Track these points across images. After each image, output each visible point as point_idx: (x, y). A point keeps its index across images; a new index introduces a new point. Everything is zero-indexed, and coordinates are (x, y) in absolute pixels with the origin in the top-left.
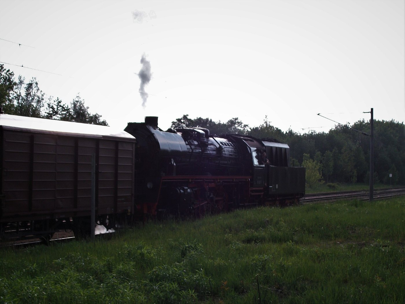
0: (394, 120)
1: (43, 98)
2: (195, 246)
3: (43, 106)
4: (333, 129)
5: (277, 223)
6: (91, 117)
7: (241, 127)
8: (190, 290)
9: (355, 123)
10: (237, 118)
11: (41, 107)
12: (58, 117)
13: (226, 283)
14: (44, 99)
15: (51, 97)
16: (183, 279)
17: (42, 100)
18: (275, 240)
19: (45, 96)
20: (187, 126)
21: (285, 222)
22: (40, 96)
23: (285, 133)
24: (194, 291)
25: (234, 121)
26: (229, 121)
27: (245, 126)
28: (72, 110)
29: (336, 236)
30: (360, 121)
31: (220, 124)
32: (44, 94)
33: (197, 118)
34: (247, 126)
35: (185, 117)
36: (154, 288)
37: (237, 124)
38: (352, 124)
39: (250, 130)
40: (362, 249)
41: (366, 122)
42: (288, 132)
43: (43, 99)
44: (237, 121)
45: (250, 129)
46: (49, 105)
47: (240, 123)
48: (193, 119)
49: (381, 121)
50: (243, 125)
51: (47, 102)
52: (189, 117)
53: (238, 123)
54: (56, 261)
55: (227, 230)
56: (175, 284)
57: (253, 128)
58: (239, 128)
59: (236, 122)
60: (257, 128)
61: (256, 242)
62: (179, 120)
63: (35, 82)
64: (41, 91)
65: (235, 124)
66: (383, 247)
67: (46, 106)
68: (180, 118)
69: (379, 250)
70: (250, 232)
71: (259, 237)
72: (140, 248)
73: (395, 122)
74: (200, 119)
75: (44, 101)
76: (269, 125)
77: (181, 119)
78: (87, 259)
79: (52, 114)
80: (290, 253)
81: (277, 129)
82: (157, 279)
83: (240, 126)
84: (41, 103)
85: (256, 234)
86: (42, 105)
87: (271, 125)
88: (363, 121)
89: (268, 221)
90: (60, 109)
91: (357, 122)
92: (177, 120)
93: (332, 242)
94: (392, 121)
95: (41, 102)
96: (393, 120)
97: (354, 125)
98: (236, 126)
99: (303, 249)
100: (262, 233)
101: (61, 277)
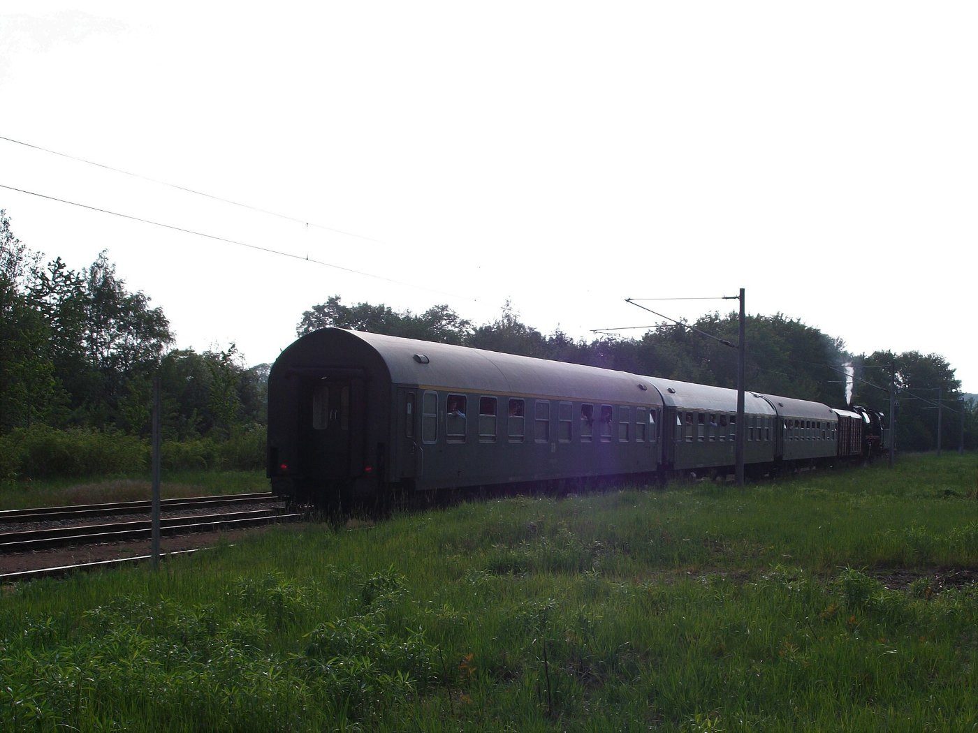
0: (782, 315)
1: (22, 255)
2: (393, 578)
3: (20, 275)
4: (651, 333)
5: (554, 532)
6: (129, 301)
7: (454, 325)
8: (399, 673)
9: (698, 321)
10: (447, 306)
11: (15, 276)
12: (55, 298)
13: (470, 657)
14: (24, 258)
15: (40, 254)
16: (379, 649)
17: (18, 261)
18: (556, 566)
19: (25, 252)
20: (336, 321)
21: (570, 528)
22: (15, 252)
23: (547, 339)
24: (408, 675)
25: (439, 312)
26: (427, 313)
27: (463, 323)
28: (85, 285)
29: (683, 559)
30: (710, 317)
31: (408, 318)
32: (24, 246)
33: (359, 303)
34: (467, 323)
35: (333, 302)
36: (322, 668)
37: (446, 320)
38: (692, 322)
39: (473, 332)
40: (745, 587)
41: (722, 318)
42: (554, 337)
43: (20, 259)
44: (445, 313)
45: (474, 329)
46: (34, 271)
47: (452, 318)
48: (349, 306)
49: (755, 316)
50: (458, 321)
51: (30, 266)
52: (341, 303)
53: (449, 316)
54: (90, 611)
55: (448, 546)
56: (366, 660)
57: (481, 328)
58: (450, 327)
59: (443, 316)
60: (488, 329)
61: (517, 572)
62: (319, 309)
63: (3, 220)
64: (18, 241)
65: (441, 318)
66: (789, 581)
67: (27, 273)
68: (321, 304)
69: (782, 587)
70: (498, 551)
71: (519, 560)
72: (273, 584)
73: (783, 318)
74: (365, 308)
75: (22, 263)
76: (515, 322)
77: (324, 307)
78: (157, 609)
79: (41, 291)
80: (592, 594)
81: (531, 329)
82: (324, 649)
83: (452, 323)
84: (17, 266)
85: (513, 554)
86: (19, 272)
87: (519, 321)
88: (717, 317)
89: (533, 527)
90: (59, 282)
91: (703, 319)
92: (314, 307)
93: (674, 571)
94: (778, 316)
95: (15, 265)
96: (780, 315)
97: (697, 324)
98: (444, 322)
99: (619, 586)
100: (527, 552)
101: (114, 647)
